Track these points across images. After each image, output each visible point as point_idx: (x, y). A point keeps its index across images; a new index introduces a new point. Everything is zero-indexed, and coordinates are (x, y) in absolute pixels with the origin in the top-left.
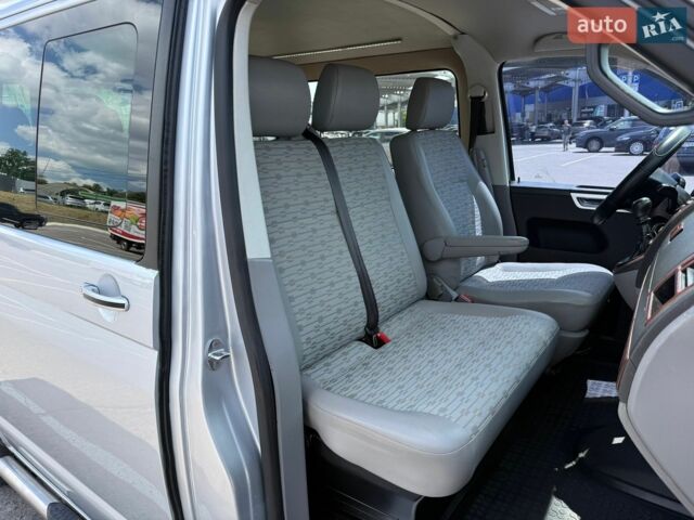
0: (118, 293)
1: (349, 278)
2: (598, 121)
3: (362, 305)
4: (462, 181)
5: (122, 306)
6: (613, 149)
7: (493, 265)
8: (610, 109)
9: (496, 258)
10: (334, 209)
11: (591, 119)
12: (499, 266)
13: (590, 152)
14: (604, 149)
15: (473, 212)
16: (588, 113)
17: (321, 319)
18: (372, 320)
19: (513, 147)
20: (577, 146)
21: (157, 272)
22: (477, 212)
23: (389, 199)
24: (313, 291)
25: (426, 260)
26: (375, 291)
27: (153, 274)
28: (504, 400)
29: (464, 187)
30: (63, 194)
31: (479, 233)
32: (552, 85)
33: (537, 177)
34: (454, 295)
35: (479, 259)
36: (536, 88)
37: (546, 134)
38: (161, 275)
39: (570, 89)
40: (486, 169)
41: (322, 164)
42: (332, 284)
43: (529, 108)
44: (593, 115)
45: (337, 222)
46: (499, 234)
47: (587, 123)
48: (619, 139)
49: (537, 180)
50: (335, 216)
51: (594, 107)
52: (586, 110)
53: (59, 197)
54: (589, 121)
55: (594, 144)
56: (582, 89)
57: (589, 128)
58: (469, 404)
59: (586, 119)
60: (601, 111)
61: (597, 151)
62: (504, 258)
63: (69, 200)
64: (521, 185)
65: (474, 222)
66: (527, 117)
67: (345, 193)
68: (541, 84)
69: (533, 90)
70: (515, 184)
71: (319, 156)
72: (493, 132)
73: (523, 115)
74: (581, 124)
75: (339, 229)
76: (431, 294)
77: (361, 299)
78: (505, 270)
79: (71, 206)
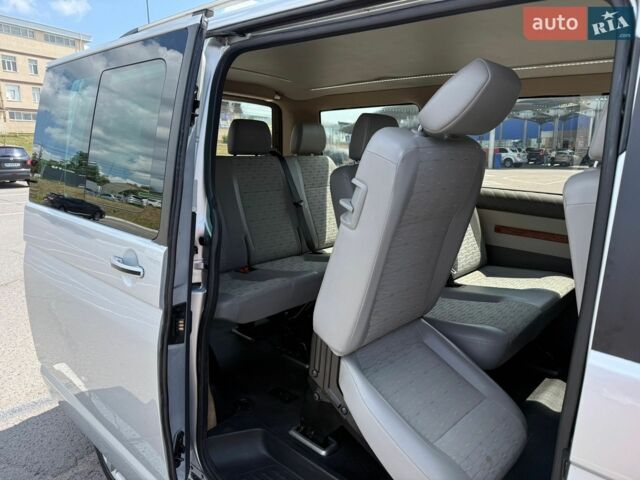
0: (137, 264)
5: (138, 273)
21: (166, 248)
27: (163, 250)
30: (127, 193)
32: (571, 114)
36: (556, 116)
37: (565, 159)
38: (170, 250)
43: (545, 135)
53: (122, 196)
63: (132, 199)
66: (543, 143)
68: (561, 113)
69: (552, 119)
73: (539, 141)
79: (133, 204)
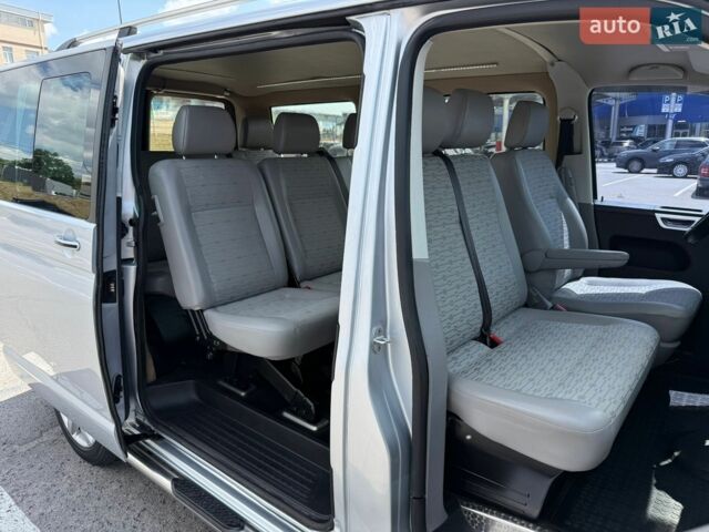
0: (75, 239)
1: (470, 282)
2: (637, 140)
3: (480, 307)
4: (552, 198)
5: (76, 247)
6: (655, 171)
7: (578, 279)
8: (651, 128)
9: (581, 272)
10: (458, 219)
11: (631, 138)
12: (584, 280)
13: (630, 172)
14: (645, 170)
15: (562, 228)
16: (628, 132)
17: (451, 318)
18: (487, 322)
19: (598, 165)
20: (618, 166)
22: (566, 228)
23: (497, 212)
24: (445, 292)
25: (527, 272)
26: (490, 295)
27: (93, 226)
28: (630, 393)
29: (553, 203)
31: (567, 247)
33: (620, 197)
34: (550, 304)
35: (568, 272)
39: (610, 107)
40: (574, 188)
41: (449, 178)
42: (458, 287)
44: (633, 135)
45: (460, 231)
46: (584, 248)
47: (627, 143)
48: (662, 160)
49: (620, 200)
50: (458, 226)
51: (634, 127)
52: (625, 129)
54: (628, 141)
55: (636, 165)
56: (622, 107)
57: (628, 148)
58: (604, 393)
59: (626, 139)
60: (641, 131)
61: (638, 172)
62: (587, 273)
64: (603, 204)
65: (562, 237)
67: (466, 205)
70: (598, 202)
71: (447, 171)
72: (580, 153)
74: (621, 144)
75: (461, 237)
76: (530, 303)
77: (479, 302)
78: (590, 284)
